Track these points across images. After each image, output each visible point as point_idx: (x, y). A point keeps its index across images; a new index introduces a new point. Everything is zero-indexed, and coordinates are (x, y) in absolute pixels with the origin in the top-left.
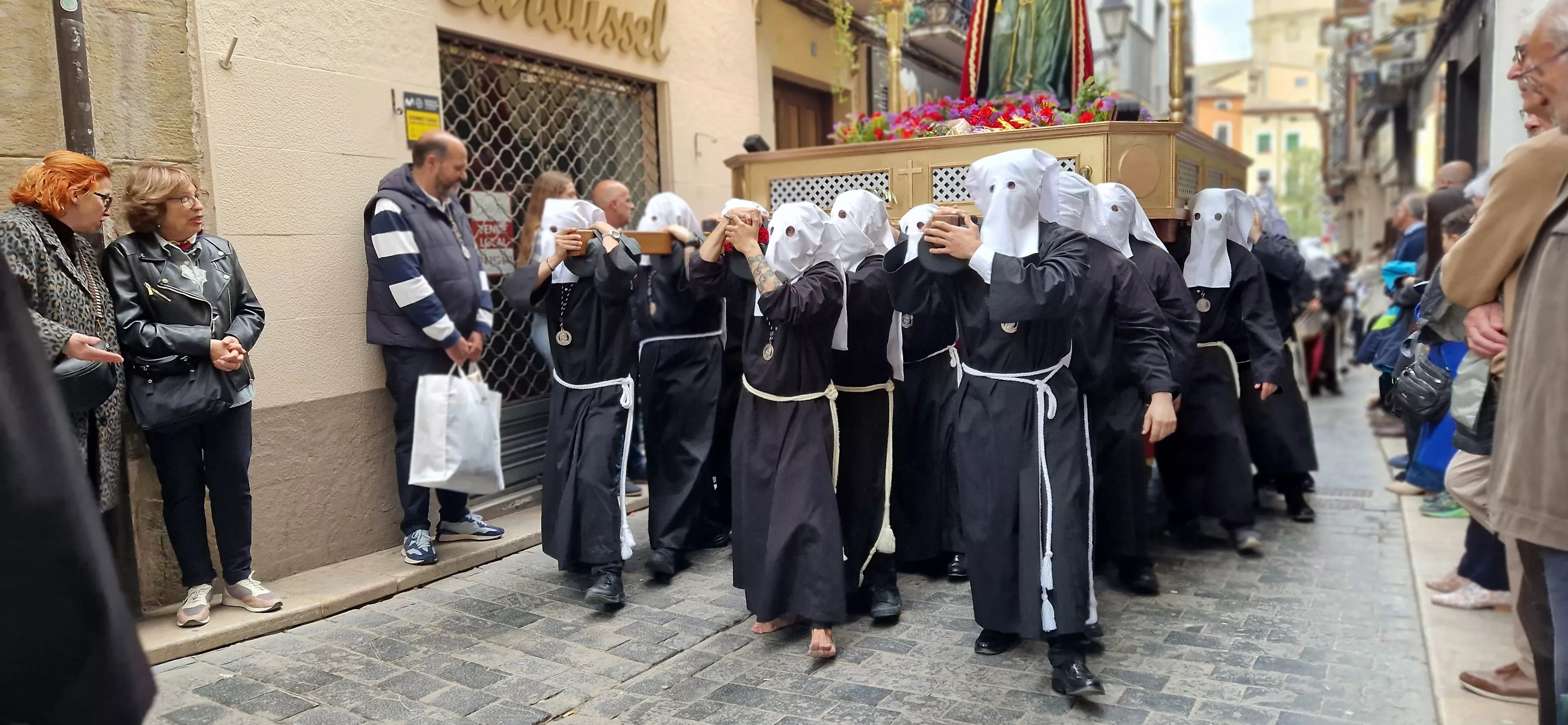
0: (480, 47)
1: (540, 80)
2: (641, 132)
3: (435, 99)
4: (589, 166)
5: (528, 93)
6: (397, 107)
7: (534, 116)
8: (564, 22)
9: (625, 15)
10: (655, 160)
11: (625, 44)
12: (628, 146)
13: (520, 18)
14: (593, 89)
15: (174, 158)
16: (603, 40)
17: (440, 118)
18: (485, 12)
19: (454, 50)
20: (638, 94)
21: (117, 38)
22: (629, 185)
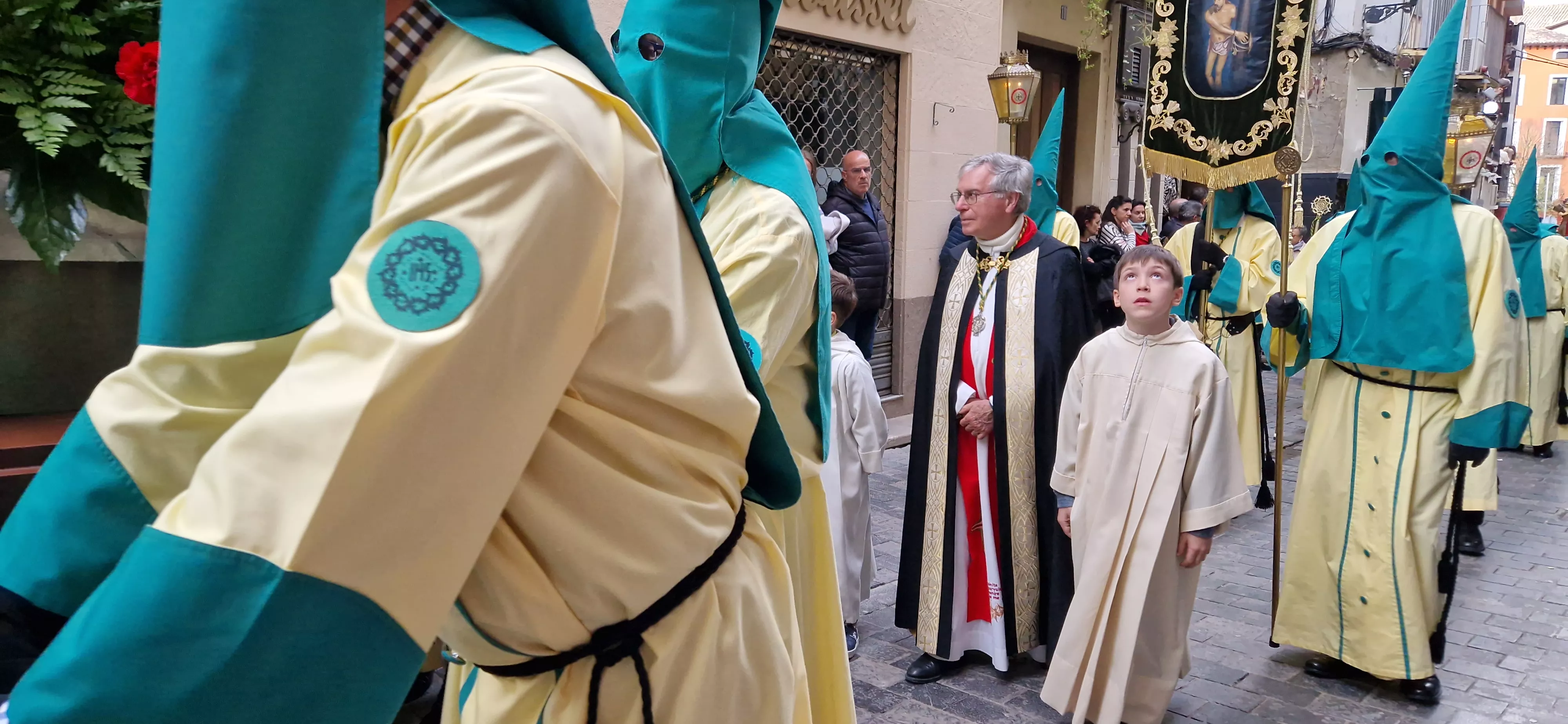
1: (792, 56)
2: (883, 102)
4: (831, 136)
5: (780, 68)
7: (785, 89)
10: (893, 129)
11: (872, 19)
12: (868, 115)
14: (840, 62)
16: (853, 16)
20: (883, 64)
22: (869, 153)
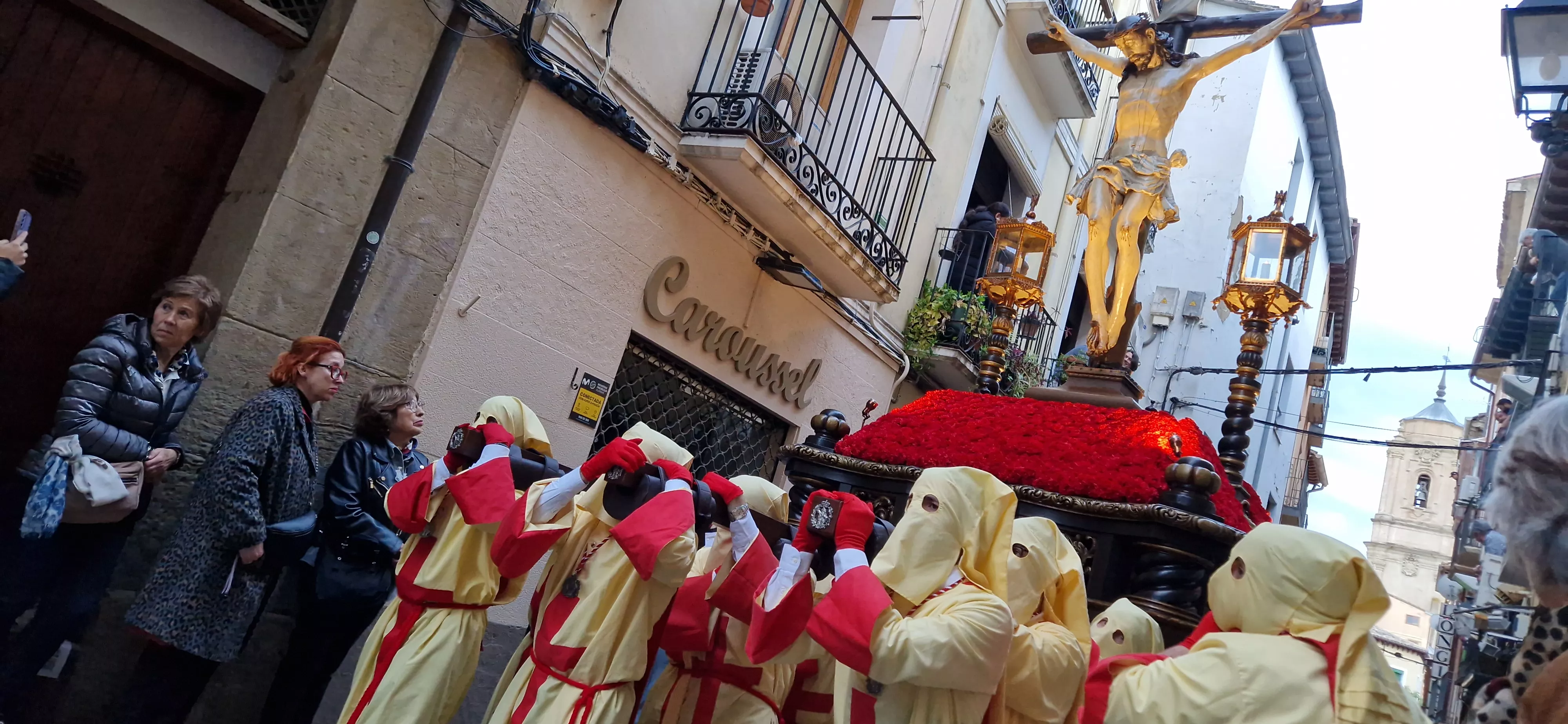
0: (659, 354)
1: (694, 394)
3: (607, 385)
6: (574, 383)
8: (731, 355)
9: (784, 363)
11: (774, 387)
13: (697, 344)
14: (735, 414)
15: (391, 372)
16: (758, 378)
17: (604, 401)
18: (673, 330)
19: (636, 351)
20: (772, 428)
21: (393, 271)
